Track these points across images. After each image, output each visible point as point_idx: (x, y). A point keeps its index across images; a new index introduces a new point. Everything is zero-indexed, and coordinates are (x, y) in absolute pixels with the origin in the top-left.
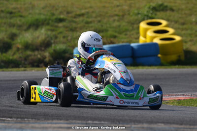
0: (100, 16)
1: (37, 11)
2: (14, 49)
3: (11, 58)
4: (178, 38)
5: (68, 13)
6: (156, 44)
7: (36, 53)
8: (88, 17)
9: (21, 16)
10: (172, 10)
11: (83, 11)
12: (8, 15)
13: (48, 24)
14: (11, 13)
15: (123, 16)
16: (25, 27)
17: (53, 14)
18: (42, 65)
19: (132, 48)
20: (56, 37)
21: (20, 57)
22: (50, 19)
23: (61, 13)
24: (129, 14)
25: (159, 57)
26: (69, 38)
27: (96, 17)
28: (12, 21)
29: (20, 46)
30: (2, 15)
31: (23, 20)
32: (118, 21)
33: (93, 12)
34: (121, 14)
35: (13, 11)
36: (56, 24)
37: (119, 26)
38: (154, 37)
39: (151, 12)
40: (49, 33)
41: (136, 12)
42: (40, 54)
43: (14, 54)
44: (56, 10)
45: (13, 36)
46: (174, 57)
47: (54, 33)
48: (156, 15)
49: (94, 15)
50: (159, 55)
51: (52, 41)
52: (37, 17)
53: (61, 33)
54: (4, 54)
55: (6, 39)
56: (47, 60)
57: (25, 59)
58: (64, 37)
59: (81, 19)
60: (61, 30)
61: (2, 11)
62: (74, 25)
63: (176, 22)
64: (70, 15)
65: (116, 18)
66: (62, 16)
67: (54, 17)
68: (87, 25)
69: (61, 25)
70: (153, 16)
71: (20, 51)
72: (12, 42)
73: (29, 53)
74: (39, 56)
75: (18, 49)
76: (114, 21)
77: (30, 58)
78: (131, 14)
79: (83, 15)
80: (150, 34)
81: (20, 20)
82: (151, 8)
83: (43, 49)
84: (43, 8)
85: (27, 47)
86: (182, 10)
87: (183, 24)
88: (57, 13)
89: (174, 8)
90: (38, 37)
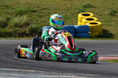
0: (56, 9)
1: (21, 6)
2: (9, 26)
3: (8, 31)
4: (99, 23)
5: (38, 7)
6: (87, 26)
7: (21, 29)
8: (48, 10)
9: (12, 8)
10: (94, 7)
11: (46, 7)
12: (5, 8)
13: (27, 13)
14: (7, 6)
15: (68, 10)
16: (15, 15)
17: (30, 8)
18: (25, 35)
19: (75, 28)
20: (32, 21)
21: (13, 31)
22: (28, 11)
23: (34, 7)
24: (71, 9)
25: (89, 33)
26: (39, 21)
27: (53, 10)
28: (8, 11)
29: (12, 25)
30: (2, 7)
31: (14, 10)
32: (65, 12)
33: (51, 7)
34: (67, 9)
35: (8, 5)
36: (32, 13)
37: (66, 15)
38: (87, 22)
39: (83, 8)
40: (28, 18)
41: (75, 8)
42: (23, 29)
43: (9, 29)
44: (32, 5)
45: (8, 19)
46: (97, 34)
47: (31, 18)
48: (86, 10)
49: (52, 9)
50: (89, 32)
51: (30, 23)
52: (21, 9)
53: (34, 18)
54: (4, 29)
55: (5, 21)
56: (27, 33)
57: (15, 32)
58: (36, 21)
59: (45, 11)
60: (35, 16)
61: (2, 5)
62: (41, 14)
63: (97, 14)
64: (39, 9)
65: (64, 11)
66: (35, 9)
67: (31, 9)
68: (48, 14)
69: (34, 14)
70: (84, 10)
71: (12, 28)
72: (8, 23)
73: (17, 28)
74: (23, 31)
75: (11, 26)
76: (63, 12)
77: (18, 31)
78: (72, 9)
79: (46, 9)
80: (84, 20)
81: (12, 11)
82: (83, 6)
83: (25, 26)
84: (24, 4)
85: (16, 25)
86: (100, 7)
87: (101, 15)
88: (32, 7)
89: (96, 6)
90: (22, 20)
